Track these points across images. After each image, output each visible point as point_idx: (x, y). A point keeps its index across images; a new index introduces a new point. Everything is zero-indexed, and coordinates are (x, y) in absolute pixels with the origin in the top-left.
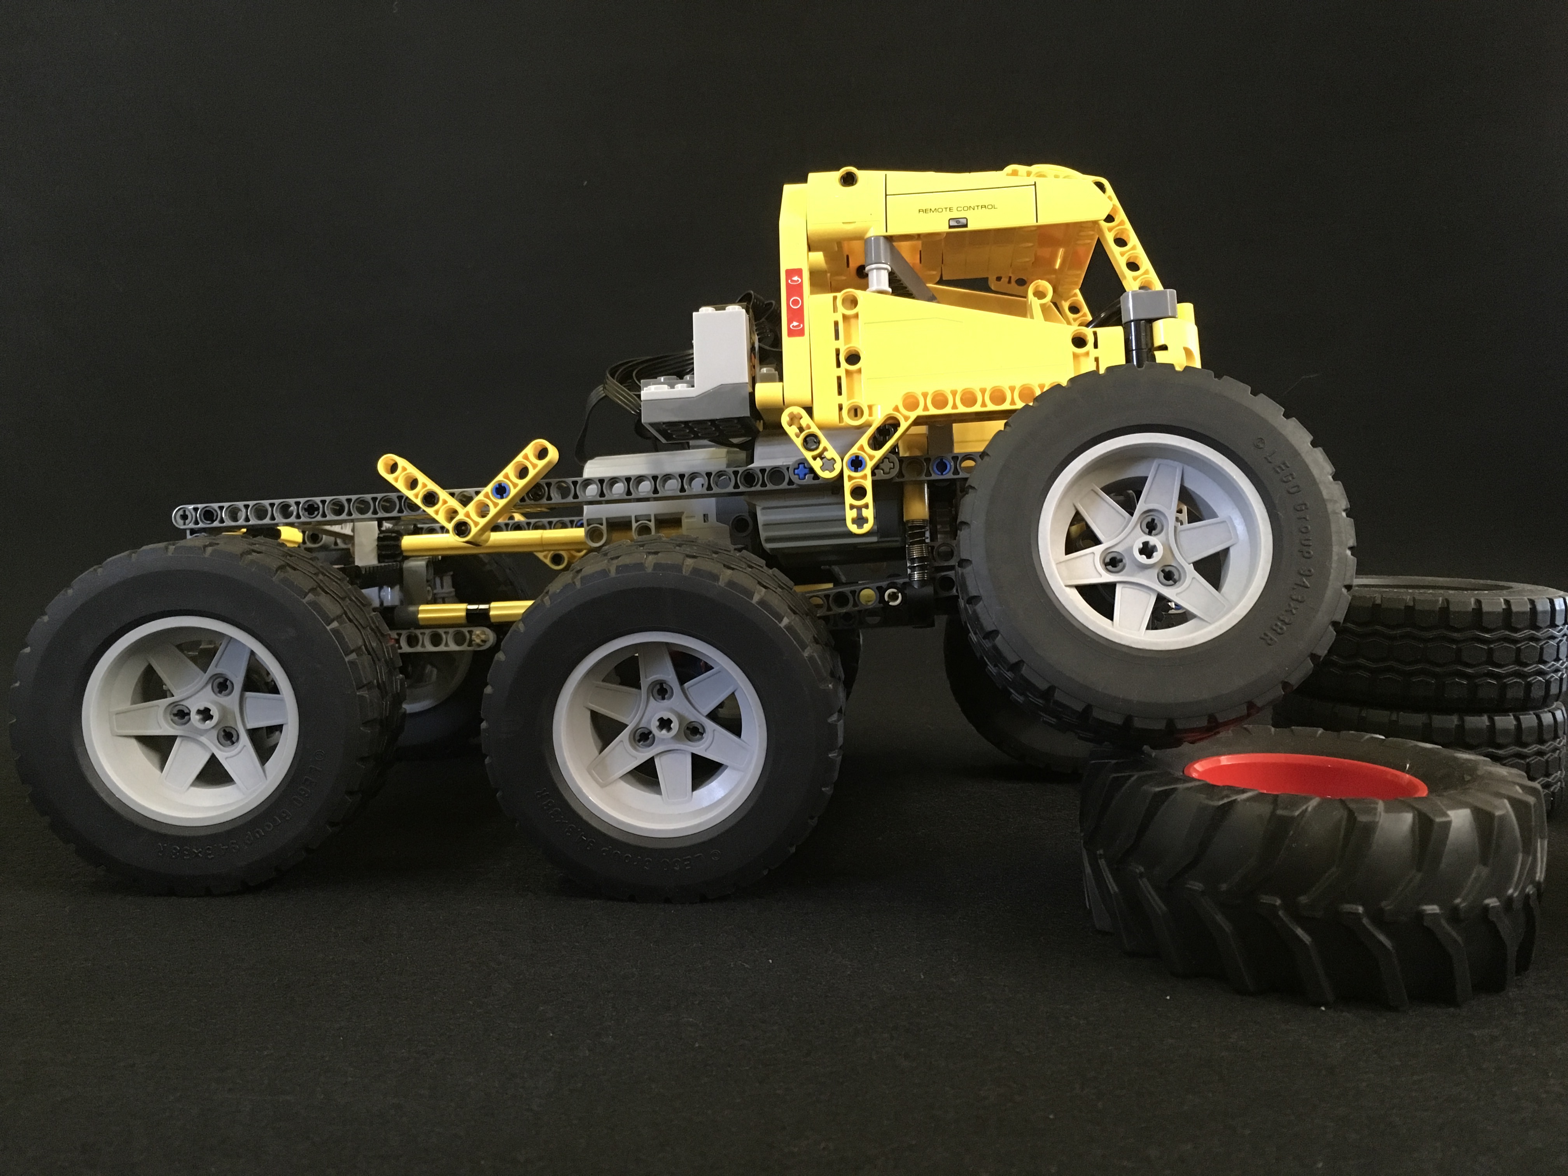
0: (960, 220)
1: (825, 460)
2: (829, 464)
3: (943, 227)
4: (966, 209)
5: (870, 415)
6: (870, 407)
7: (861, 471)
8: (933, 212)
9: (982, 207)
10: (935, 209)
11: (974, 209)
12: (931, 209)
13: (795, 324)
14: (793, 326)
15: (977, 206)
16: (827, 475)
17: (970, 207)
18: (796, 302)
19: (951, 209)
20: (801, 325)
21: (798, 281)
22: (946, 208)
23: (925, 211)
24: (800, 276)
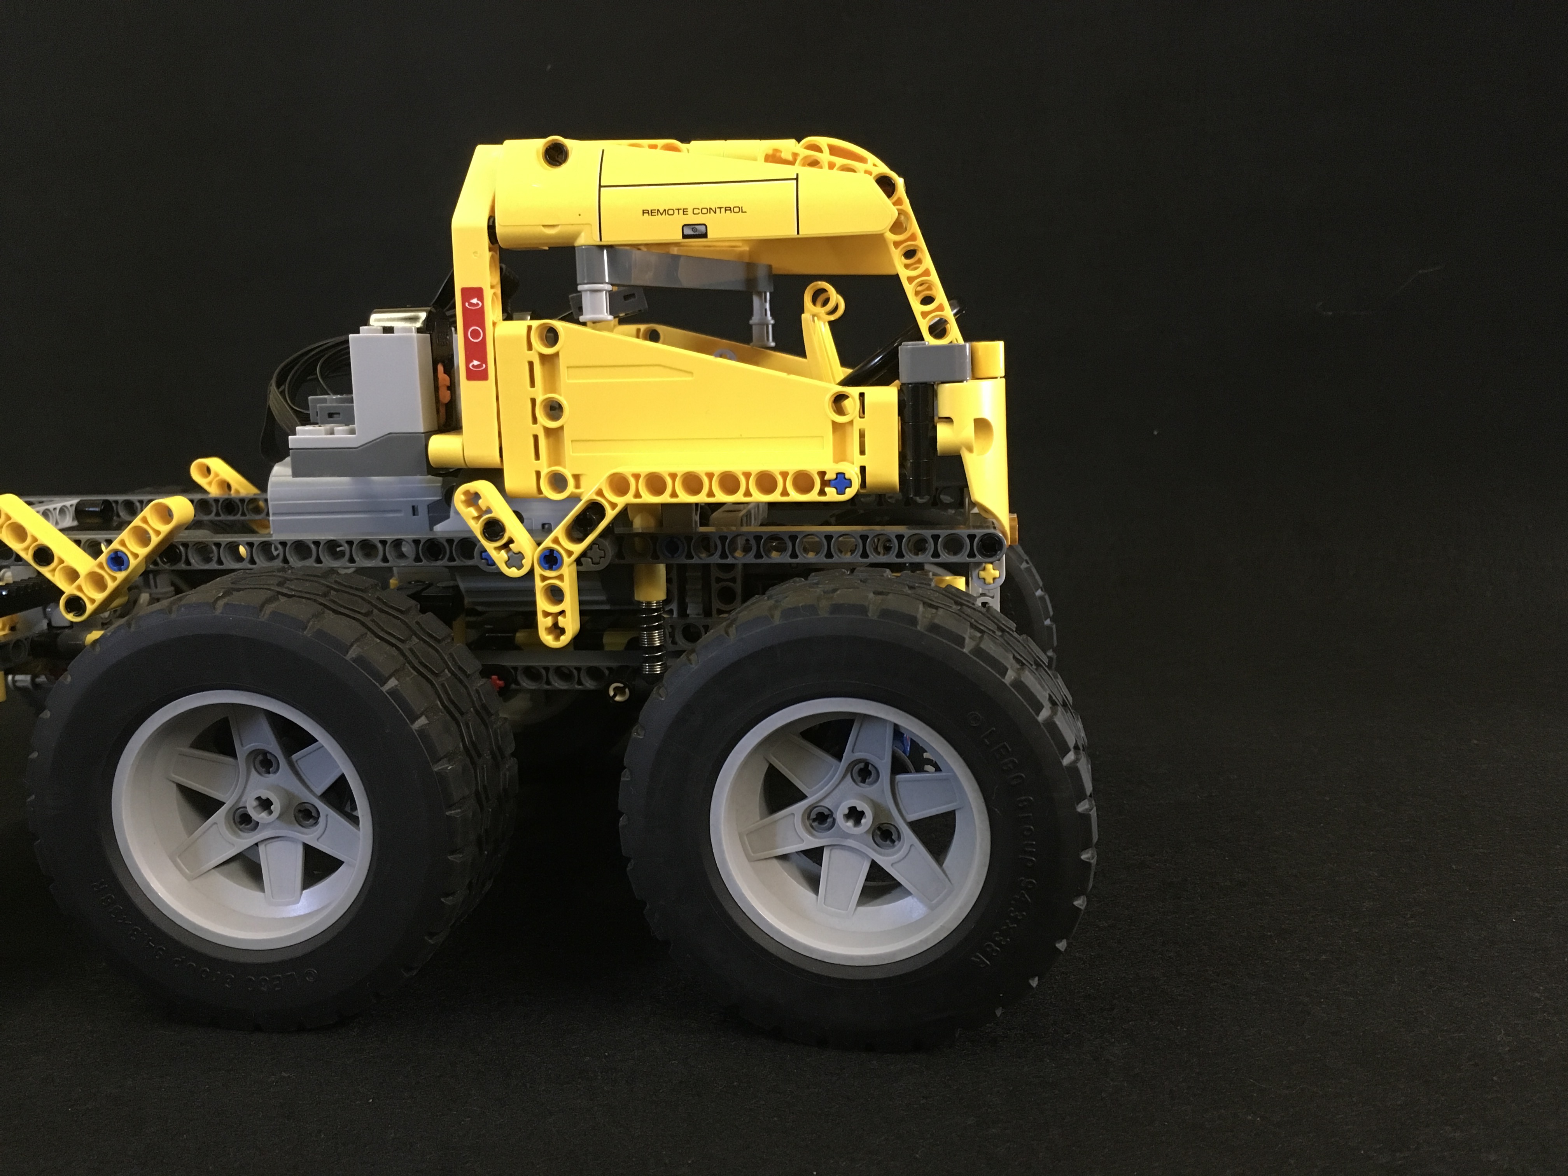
0: (696, 227)
1: (510, 554)
2: (516, 559)
3: (676, 236)
4: (704, 211)
5: (578, 486)
6: (577, 477)
7: (555, 570)
8: (661, 214)
9: (726, 210)
10: (665, 210)
11: (715, 213)
12: (658, 210)
13: (476, 363)
14: (473, 366)
15: (720, 208)
16: (513, 572)
17: (710, 209)
18: (475, 334)
19: (685, 211)
20: (484, 366)
21: (478, 304)
22: (678, 210)
23: (651, 213)
24: (481, 299)
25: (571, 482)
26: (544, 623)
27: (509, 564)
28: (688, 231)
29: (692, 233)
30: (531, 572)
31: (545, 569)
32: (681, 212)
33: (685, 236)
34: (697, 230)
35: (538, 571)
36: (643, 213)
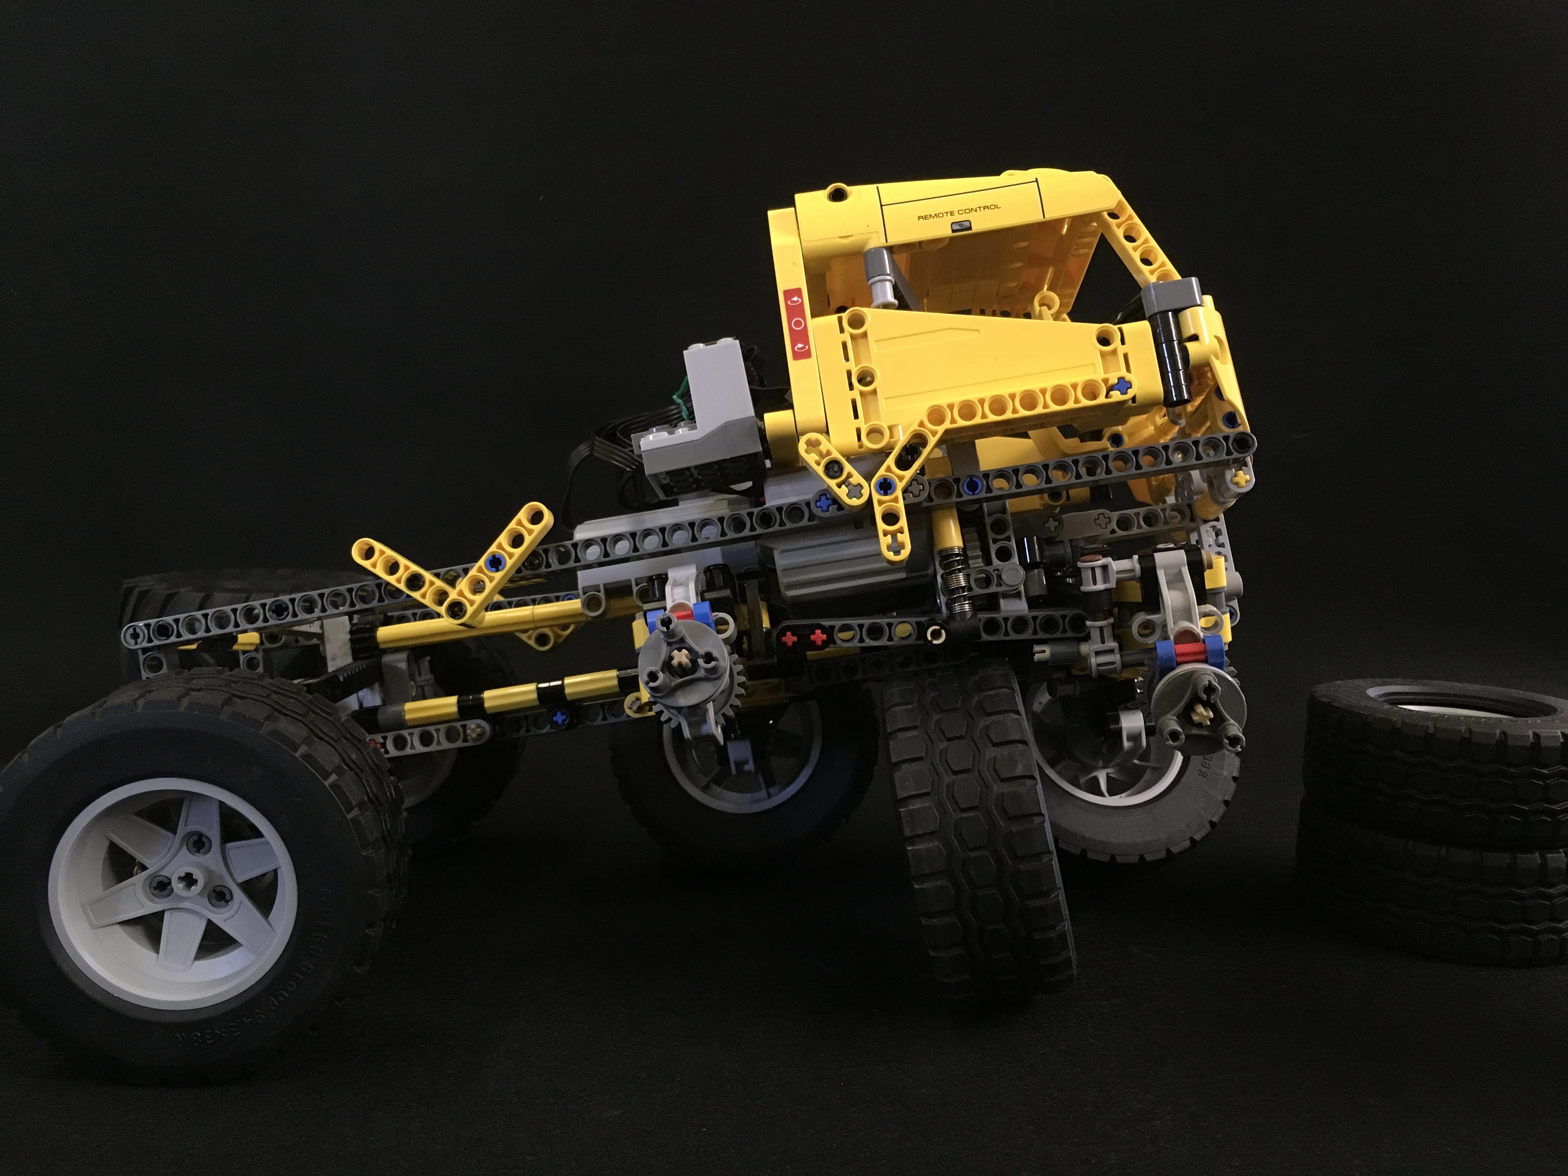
0: (963, 223)
1: (850, 486)
2: (855, 491)
3: (946, 233)
4: (967, 211)
5: (893, 435)
6: (891, 428)
7: (891, 494)
8: (933, 218)
9: (984, 209)
10: (936, 215)
11: (976, 211)
12: (931, 215)
13: (800, 346)
14: (798, 348)
15: (980, 208)
16: (855, 502)
17: (972, 209)
18: (798, 324)
19: (952, 213)
20: (807, 347)
21: (798, 301)
22: (947, 213)
23: (925, 218)
24: (800, 296)
25: (887, 433)
26: (885, 541)
27: (849, 496)
28: (956, 227)
29: (959, 228)
30: (870, 499)
31: (881, 494)
32: (949, 214)
33: (953, 231)
34: (963, 225)
35: (876, 497)
36: (919, 219)
